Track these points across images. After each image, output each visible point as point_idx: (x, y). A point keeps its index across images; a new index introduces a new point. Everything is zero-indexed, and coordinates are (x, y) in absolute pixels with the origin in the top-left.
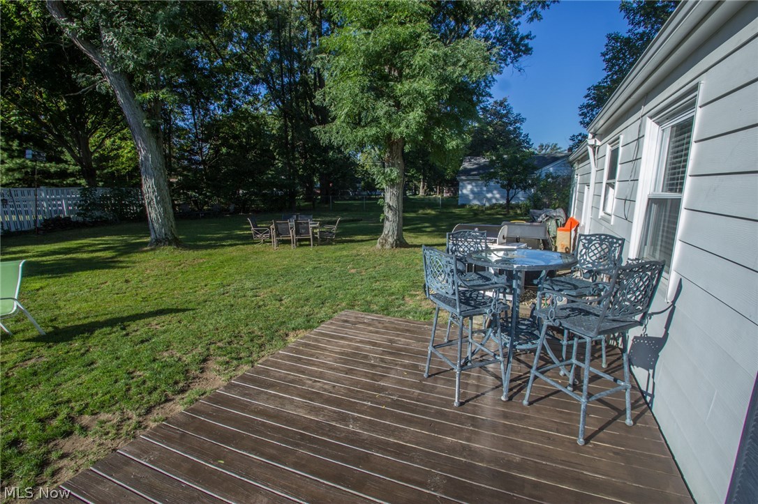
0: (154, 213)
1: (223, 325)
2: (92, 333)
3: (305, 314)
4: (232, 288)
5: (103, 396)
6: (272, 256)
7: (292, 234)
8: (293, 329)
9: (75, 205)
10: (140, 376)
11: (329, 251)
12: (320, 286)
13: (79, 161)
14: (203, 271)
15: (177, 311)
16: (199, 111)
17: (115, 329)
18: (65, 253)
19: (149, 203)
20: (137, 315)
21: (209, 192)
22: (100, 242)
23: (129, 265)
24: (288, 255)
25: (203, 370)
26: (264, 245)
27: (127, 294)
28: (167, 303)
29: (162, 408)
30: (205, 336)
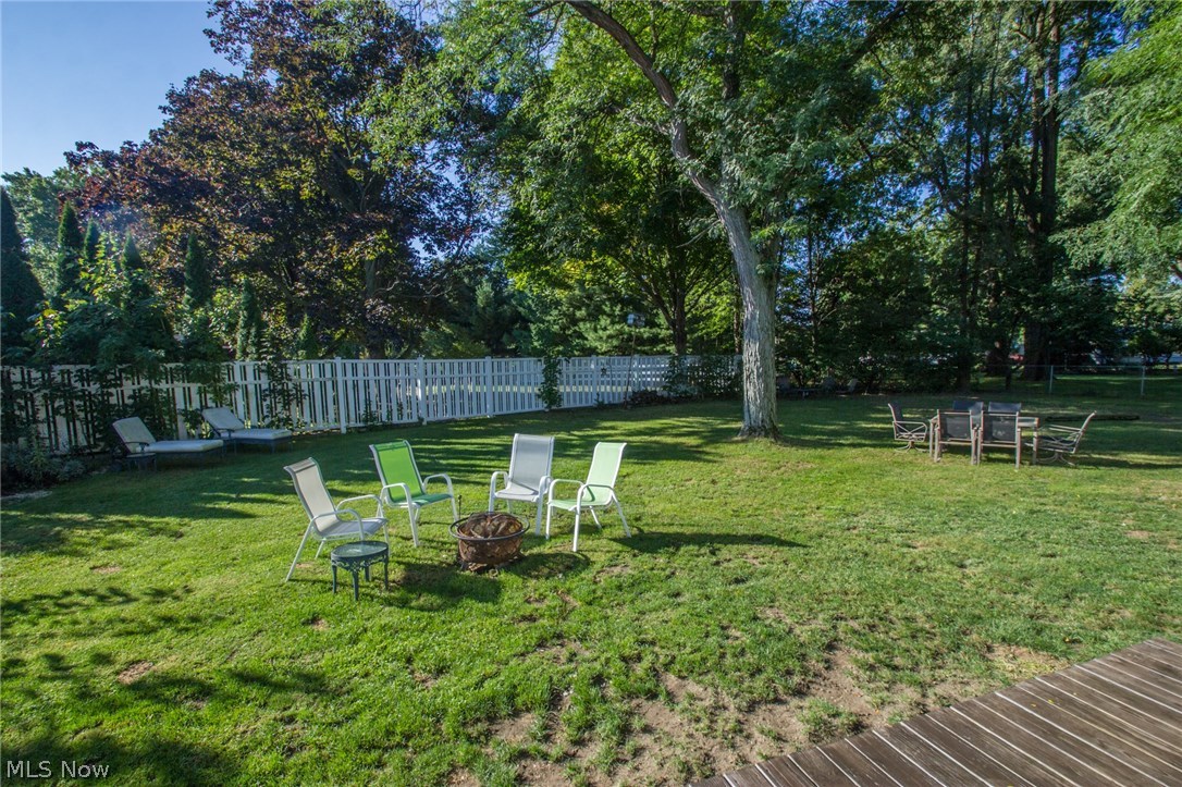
0: (751, 390)
1: (856, 589)
2: (678, 549)
3: (1026, 611)
4: (861, 521)
5: (692, 653)
6: (933, 475)
7: (975, 436)
8: (1004, 639)
9: (663, 376)
10: (737, 638)
11: (1059, 480)
12: (1053, 556)
13: (672, 324)
14: (812, 482)
15: (782, 543)
16: (818, 243)
17: (702, 551)
18: (651, 435)
19: (748, 377)
20: (728, 535)
21: (820, 360)
22: (684, 424)
23: (715, 459)
24: (964, 477)
25: (829, 666)
26: (913, 451)
27: (715, 501)
28: (765, 526)
29: (770, 711)
30: (828, 601)
